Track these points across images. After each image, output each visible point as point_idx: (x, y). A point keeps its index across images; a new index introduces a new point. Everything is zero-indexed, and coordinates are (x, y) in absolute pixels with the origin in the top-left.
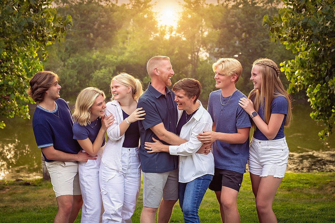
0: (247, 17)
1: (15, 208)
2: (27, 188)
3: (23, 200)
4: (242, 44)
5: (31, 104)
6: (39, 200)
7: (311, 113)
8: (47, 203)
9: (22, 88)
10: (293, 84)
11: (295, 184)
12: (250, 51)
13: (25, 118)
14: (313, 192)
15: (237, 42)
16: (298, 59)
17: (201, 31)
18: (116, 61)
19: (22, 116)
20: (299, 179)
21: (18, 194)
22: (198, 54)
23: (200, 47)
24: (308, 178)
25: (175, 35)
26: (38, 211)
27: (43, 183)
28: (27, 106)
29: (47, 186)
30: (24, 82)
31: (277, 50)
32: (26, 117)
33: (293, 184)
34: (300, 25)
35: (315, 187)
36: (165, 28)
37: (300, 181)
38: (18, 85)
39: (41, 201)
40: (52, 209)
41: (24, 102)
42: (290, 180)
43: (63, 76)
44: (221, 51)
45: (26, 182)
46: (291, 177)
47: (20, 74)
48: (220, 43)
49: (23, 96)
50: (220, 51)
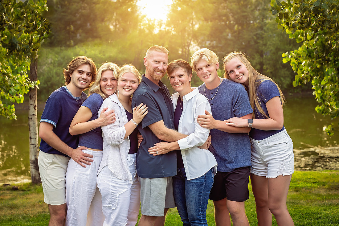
0: (240, 9)
1: (3, 217)
2: (15, 193)
3: (11, 207)
4: (235, 37)
5: (18, 104)
6: (28, 207)
7: (316, 107)
8: (37, 211)
9: (7, 86)
10: (299, 75)
11: (302, 184)
12: (243, 43)
13: (11, 119)
14: (323, 192)
15: (230, 35)
16: (305, 49)
17: (192, 24)
18: (104, 57)
19: (8, 117)
20: (305, 179)
21: (6, 200)
22: (188, 48)
23: (191, 40)
24: (315, 177)
25: (165, 28)
26: (27, 219)
27: (32, 188)
28: (13, 106)
29: (37, 191)
30: (9, 80)
31: (271, 42)
32: (13, 117)
33: (300, 184)
34: (312, 9)
35: (325, 187)
36: (154, 22)
37: (307, 180)
38: (3, 84)
39: (30, 208)
40: (43, 217)
41: (10, 101)
42: (296, 179)
43: (49, 74)
44: (213, 44)
45: (14, 186)
46: (296, 176)
47: (5, 71)
48: (212, 36)
49: (9, 95)
50: (211, 44)
